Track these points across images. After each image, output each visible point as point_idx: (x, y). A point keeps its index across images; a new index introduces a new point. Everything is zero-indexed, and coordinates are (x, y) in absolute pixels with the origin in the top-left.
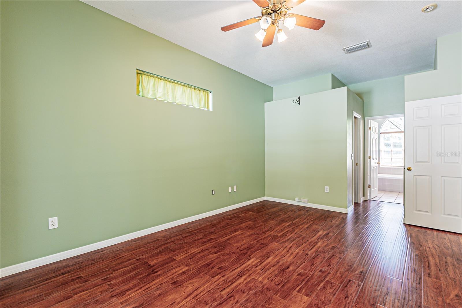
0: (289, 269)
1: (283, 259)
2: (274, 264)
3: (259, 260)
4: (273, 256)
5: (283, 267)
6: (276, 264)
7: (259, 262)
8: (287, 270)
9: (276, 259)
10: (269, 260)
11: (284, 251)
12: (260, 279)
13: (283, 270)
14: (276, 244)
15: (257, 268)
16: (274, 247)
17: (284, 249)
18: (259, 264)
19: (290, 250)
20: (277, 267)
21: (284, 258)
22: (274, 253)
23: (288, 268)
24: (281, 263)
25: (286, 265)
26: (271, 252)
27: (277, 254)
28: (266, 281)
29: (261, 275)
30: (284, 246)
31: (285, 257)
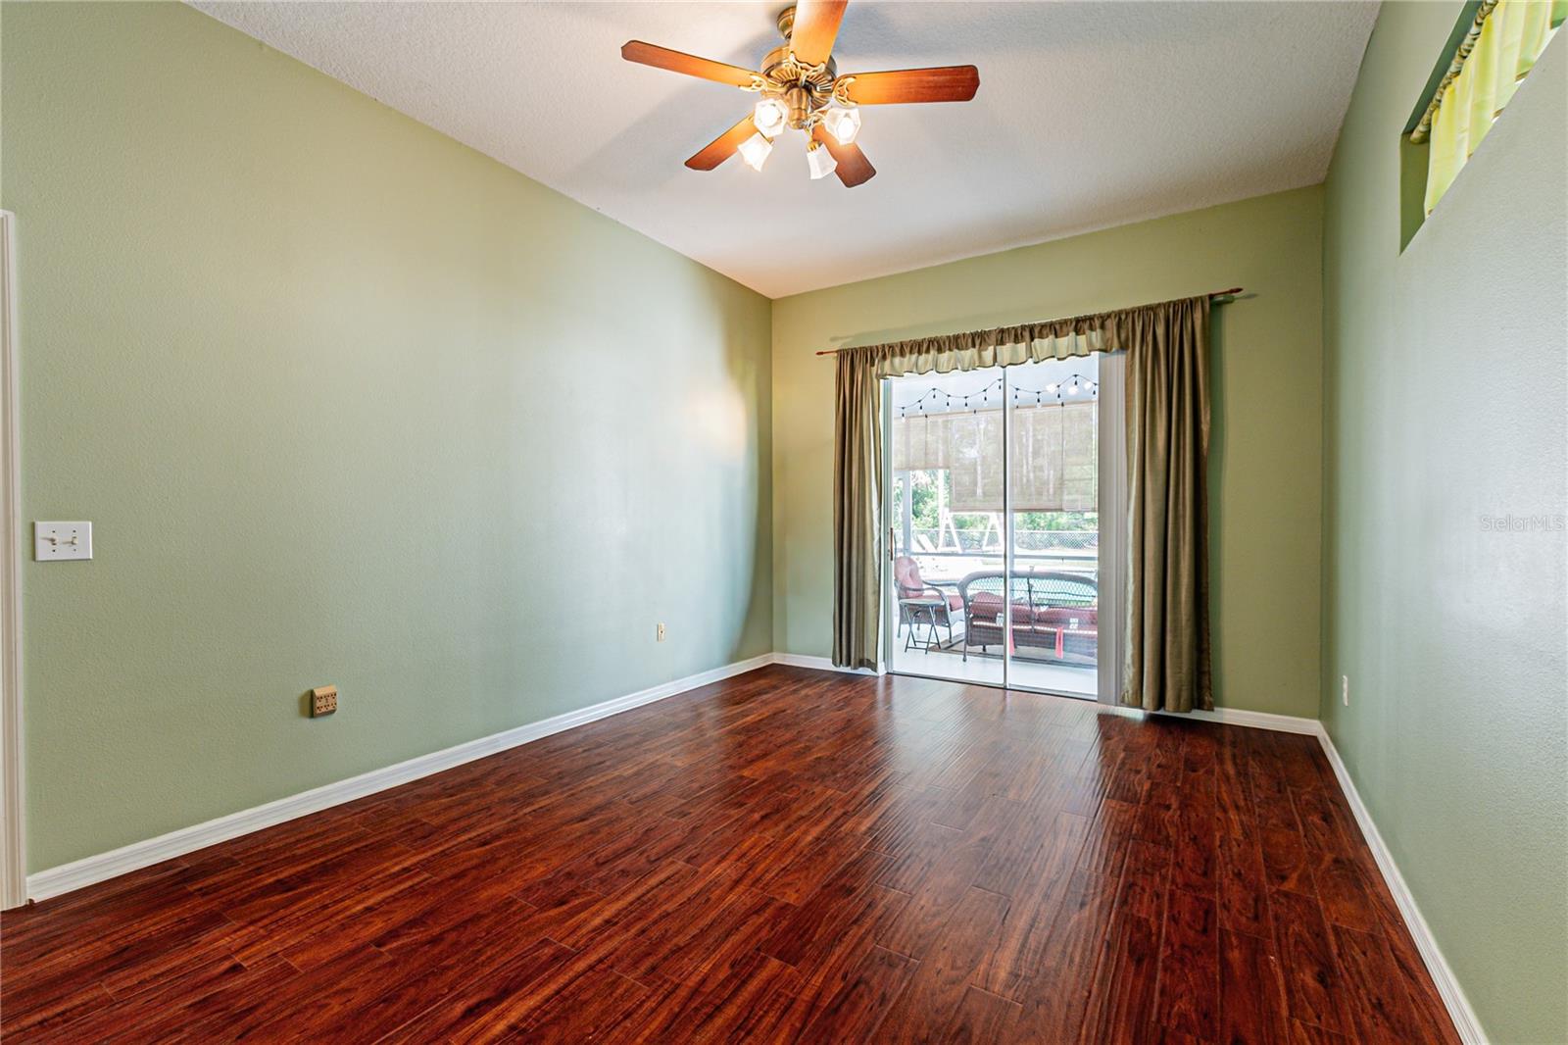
0: (762, 813)
1: (773, 837)
2: (802, 821)
3: (842, 829)
4: (803, 844)
5: (776, 817)
6: (795, 822)
7: (842, 825)
8: (769, 811)
9: (795, 834)
10: (815, 832)
11: (763, 866)
12: (830, 792)
13: (777, 811)
14: (791, 897)
15: (842, 811)
16: (799, 878)
17: (763, 875)
18: (841, 820)
19: (745, 870)
20: (794, 817)
21: (772, 840)
22: (801, 853)
23: (763, 818)
24: (782, 826)
25: (767, 822)
26: (809, 859)
27: (791, 852)
28: (817, 790)
29: (830, 799)
30: (762, 888)
31: (767, 843)
